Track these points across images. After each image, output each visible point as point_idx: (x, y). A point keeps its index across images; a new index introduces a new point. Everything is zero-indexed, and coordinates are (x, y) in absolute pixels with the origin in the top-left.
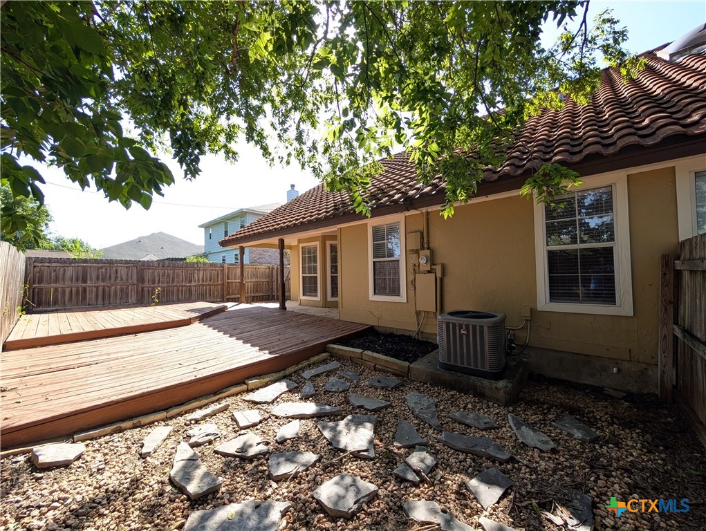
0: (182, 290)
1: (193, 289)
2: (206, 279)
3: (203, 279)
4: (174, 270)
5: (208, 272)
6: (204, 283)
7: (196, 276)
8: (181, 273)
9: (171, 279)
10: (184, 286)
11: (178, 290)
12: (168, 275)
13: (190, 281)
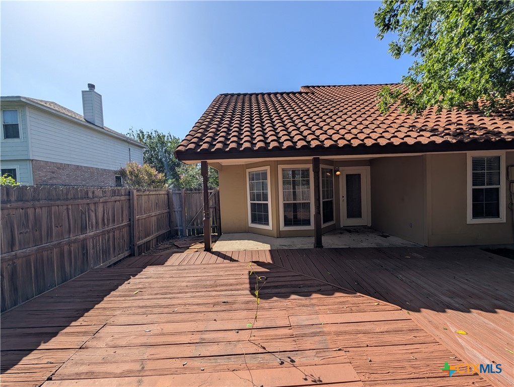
0: (70, 252)
1: (90, 244)
2: (108, 220)
3: (103, 220)
4: (49, 207)
5: (110, 205)
6: (107, 229)
7: (93, 215)
8: (65, 213)
9: (44, 233)
10: (75, 241)
11: (62, 254)
12: (37, 220)
13: (83, 229)
